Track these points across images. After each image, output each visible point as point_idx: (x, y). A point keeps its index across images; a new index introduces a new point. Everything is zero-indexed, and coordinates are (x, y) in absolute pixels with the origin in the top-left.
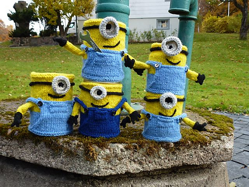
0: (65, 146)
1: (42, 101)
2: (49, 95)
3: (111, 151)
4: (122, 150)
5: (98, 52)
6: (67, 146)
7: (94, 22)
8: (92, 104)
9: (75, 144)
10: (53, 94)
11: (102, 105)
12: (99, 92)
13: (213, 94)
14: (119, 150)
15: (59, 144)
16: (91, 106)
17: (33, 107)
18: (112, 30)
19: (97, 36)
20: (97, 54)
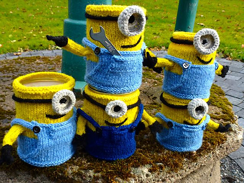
0: (76, 179)
1: (38, 125)
2: (48, 116)
3: (136, 180)
4: (147, 175)
5: (116, 57)
6: (80, 179)
7: (107, 11)
8: (106, 122)
9: (90, 177)
10: (53, 114)
11: (119, 122)
12: (117, 109)
13: (163, 30)
14: (145, 176)
15: (68, 176)
16: (105, 125)
17: (25, 131)
18: (134, 24)
19: (113, 32)
20: (114, 58)
